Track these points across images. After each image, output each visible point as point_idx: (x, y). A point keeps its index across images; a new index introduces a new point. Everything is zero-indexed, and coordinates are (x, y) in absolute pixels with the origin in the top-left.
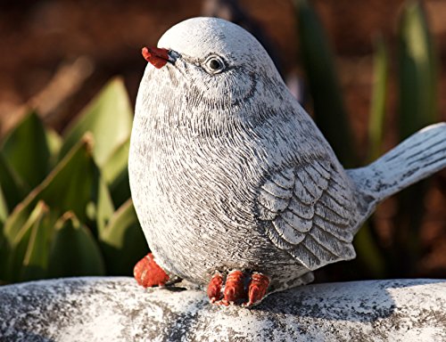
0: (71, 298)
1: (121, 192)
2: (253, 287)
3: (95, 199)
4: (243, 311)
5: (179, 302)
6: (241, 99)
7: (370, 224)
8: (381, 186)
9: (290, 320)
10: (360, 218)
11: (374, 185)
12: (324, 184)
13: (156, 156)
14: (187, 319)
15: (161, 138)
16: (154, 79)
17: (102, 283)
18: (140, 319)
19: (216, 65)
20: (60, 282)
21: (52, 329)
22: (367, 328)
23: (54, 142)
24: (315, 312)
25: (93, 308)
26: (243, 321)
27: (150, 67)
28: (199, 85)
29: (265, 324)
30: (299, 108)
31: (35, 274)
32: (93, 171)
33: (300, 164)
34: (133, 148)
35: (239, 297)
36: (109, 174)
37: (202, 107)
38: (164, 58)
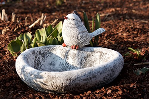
0: (54, 48)
1: (61, 35)
2: (77, 47)
3: (58, 36)
4: (75, 50)
5: (67, 49)
6: (76, 24)
7: (92, 40)
8: (93, 35)
9: (81, 52)
10: (91, 39)
11: (92, 35)
12: (86, 35)
14: (68, 51)
15: (66, 28)
17: (58, 46)
18: (63, 51)
19: (73, 19)
20: (53, 46)
21: (52, 51)
22: (91, 53)
23: (53, 28)
24: (84, 51)
25: (57, 49)
27: (65, 19)
28: (71, 22)
29: (78, 52)
30: (83, 25)
31: (50, 44)
32: (58, 32)
33: (83, 32)
34: (62, 30)
35: (75, 48)
36: (60, 33)
37: (71, 25)
38: (67, 18)
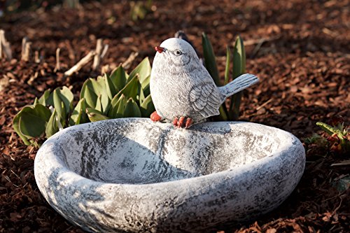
0: (131, 124)
1: (147, 92)
2: (187, 122)
3: (139, 94)
4: (184, 130)
5: (164, 126)
6: (186, 63)
7: (224, 105)
8: (228, 92)
9: (199, 133)
11: (226, 92)
12: (210, 91)
13: (159, 80)
14: (166, 132)
15: (160, 75)
16: (159, 57)
17: (140, 120)
18: (152, 131)
19: (178, 53)
20: (128, 119)
21: (125, 133)
22: (222, 136)
23: (127, 76)
24: (206, 131)
25: (137, 128)
26: (184, 133)
27: (158, 53)
28: (173, 59)
29: (191, 134)
31: (120, 116)
32: (139, 85)
33: (203, 85)
35: (183, 125)
36: (143, 86)
37: (173, 66)
38: (162, 50)
